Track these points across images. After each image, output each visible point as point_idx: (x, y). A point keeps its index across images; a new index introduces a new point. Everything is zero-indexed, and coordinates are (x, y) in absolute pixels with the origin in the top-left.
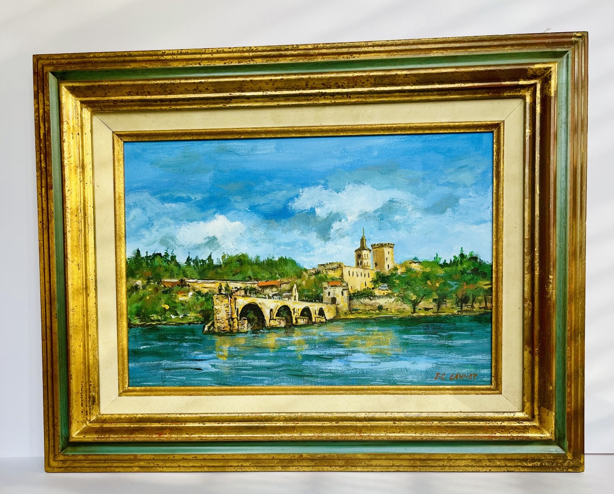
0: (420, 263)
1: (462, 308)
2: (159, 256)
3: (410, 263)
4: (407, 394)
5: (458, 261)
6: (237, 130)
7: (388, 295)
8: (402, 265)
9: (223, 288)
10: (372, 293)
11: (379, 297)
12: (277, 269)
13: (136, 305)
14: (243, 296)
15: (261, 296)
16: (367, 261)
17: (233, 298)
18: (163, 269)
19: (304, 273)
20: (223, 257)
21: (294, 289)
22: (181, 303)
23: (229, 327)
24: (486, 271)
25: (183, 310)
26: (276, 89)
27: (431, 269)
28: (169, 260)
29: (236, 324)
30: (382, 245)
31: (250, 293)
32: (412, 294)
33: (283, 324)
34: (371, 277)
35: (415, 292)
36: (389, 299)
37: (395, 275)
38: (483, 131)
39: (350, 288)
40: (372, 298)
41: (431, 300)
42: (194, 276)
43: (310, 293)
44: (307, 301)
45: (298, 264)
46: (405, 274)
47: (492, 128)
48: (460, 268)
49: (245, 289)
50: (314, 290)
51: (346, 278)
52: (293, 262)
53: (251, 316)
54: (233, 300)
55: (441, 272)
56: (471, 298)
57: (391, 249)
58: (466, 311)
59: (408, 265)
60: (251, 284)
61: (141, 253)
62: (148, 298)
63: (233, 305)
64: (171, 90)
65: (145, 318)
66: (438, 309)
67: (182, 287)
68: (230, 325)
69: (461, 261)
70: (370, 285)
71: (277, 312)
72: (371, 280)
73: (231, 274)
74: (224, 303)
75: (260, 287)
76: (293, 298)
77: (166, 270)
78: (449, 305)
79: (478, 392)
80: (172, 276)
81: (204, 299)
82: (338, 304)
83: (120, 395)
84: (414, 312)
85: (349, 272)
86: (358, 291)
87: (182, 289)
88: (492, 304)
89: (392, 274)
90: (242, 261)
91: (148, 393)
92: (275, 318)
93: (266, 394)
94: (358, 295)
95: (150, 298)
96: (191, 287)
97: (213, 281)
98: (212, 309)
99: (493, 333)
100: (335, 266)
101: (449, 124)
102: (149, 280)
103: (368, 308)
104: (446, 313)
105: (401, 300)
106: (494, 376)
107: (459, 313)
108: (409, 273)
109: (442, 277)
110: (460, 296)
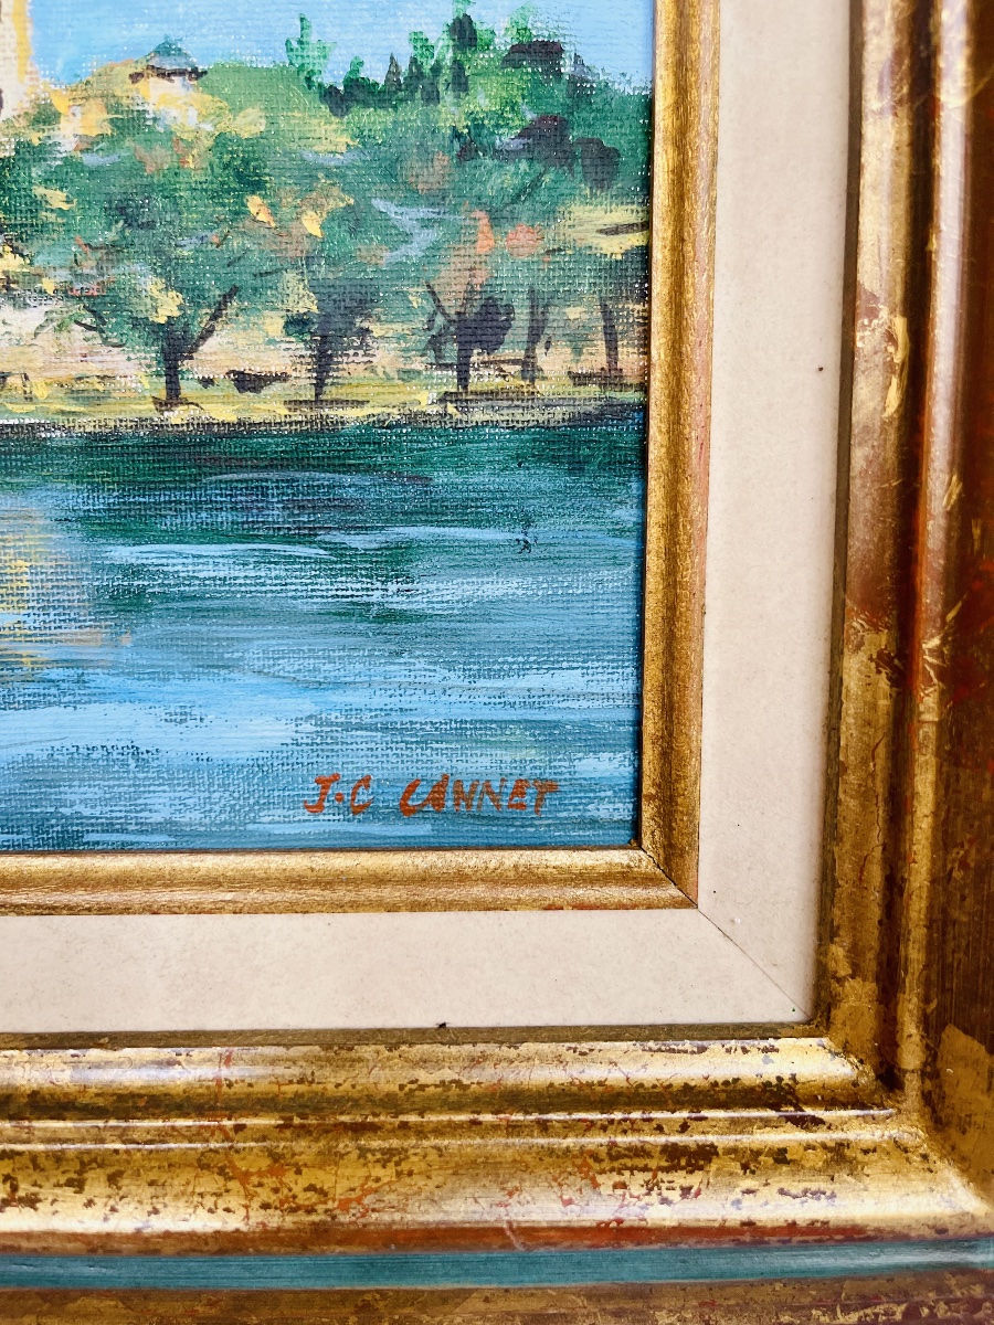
0: (196, 74)
1: (463, 379)
3: (135, 77)
4: (127, 910)
5: (436, 69)
24: (618, 137)
27: (272, 122)
32: (151, 285)
35: (171, 272)
36: (8, 311)
37: (36, 153)
41: (274, 324)
46: (108, 151)
48: (450, 113)
55: (330, 137)
56: (522, 317)
58: (491, 395)
59: (123, 89)
66: (319, 385)
69: (457, 67)
78: (385, 356)
79: (553, 894)
84: (173, 397)
88: (648, 353)
89: (23, 148)
99: (654, 534)
104: (367, 410)
105: (88, 321)
106: (651, 797)
107: (451, 408)
108: (128, 142)
109: (336, 174)
110: (452, 302)
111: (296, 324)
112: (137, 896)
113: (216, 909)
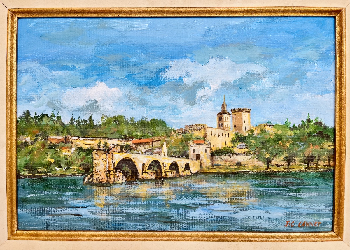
0: (273, 126)
1: (308, 166)
2: (46, 117)
3: (264, 126)
5: (305, 125)
6: (116, 9)
7: (246, 153)
8: (257, 128)
9: (102, 145)
10: (231, 151)
11: (238, 154)
12: (149, 128)
13: (25, 158)
14: (119, 152)
15: (135, 152)
16: (227, 123)
17: (110, 153)
19: (173, 133)
20: (103, 118)
21: (164, 146)
22: (64, 157)
23: (106, 179)
24: (330, 134)
27: (283, 132)
28: (55, 120)
29: (112, 177)
30: (240, 110)
31: (125, 149)
32: (265, 153)
33: (154, 176)
34: (230, 137)
35: (268, 151)
36: (246, 156)
37: (251, 136)
38: (327, 15)
39: (212, 146)
40: (231, 155)
41: (282, 158)
42: (76, 134)
43: (178, 150)
44: (174, 156)
45: (168, 125)
46: (260, 136)
47: (334, 14)
48: (307, 131)
49: (121, 146)
50: (181, 147)
51: (209, 137)
52: (164, 123)
53: (126, 169)
54: (110, 155)
55: (290, 134)
56: (317, 157)
57: (248, 113)
58: (312, 168)
59: (263, 127)
60: (126, 141)
61: (31, 113)
62: (35, 152)
63: (110, 160)
65: (33, 170)
66: (288, 166)
67: (66, 143)
68: (107, 177)
69: (308, 125)
70: (230, 144)
71: (148, 165)
72: (230, 139)
73: (109, 133)
74: (102, 158)
75: (135, 144)
76: (163, 154)
77: (52, 129)
78: (297, 162)
79: (323, 239)
80: (57, 134)
82: (202, 160)
83: (9, 238)
84: (268, 168)
85: (212, 132)
86: (219, 149)
87: (66, 146)
88: (335, 163)
89: (249, 135)
90: (118, 121)
91: (33, 238)
92: (147, 171)
93: (138, 240)
94: (219, 153)
95: (38, 152)
96: (74, 144)
97: (93, 138)
98: (92, 163)
99: (336, 188)
100: (200, 127)
101: (300, 8)
102: (37, 136)
103: (228, 164)
104: (295, 170)
105: (257, 157)
106: (336, 225)
107: (307, 169)
108: (263, 134)
109: (291, 138)
110: (307, 155)
111: (285, 158)
112: (264, 239)
113: (276, 241)
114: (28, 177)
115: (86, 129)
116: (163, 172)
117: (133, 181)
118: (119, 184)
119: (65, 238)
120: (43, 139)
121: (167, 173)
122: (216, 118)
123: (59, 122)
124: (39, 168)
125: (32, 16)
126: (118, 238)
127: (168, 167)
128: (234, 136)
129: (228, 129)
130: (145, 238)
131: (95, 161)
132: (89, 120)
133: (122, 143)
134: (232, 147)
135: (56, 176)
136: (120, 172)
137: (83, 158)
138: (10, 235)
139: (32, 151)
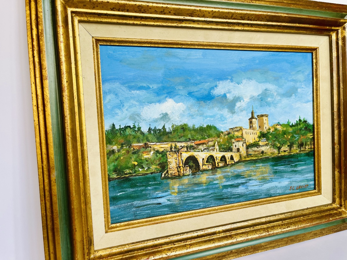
0: (281, 125)
1: (300, 149)
2: (129, 128)
3: (276, 125)
5: (298, 123)
7: (266, 145)
8: (272, 127)
9: (173, 147)
10: (258, 144)
11: (262, 146)
12: (205, 132)
13: (113, 164)
14: (186, 152)
15: (197, 150)
16: (255, 125)
17: (180, 153)
18: (132, 137)
19: (222, 134)
20: (172, 126)
21: (216, 144)
22: (145, 160)
23: (178, 173)
24: (311, 128)
25: (147, 164)
26: (214, 17)
27: (286, 129)
28: (136, 131)
29: (182, 171)
30: (262, 116)
31: (190, 149)
32: (277, 143)
33: (210, 167)
34: (257, 134)
35: (279, 142)
36: (267, 147)
39: (247, 142)
40: (258, 147)
41: (287, 146)
42: (154, 141)
43: (225, 146)
44: (223, 151)
45: (218, 129)
46: (274, 132)
47: (312, 51)
48: (299, 127)
49: (187, 147)
50: (227, 144)
51: (245, 136)
52: (215, 128)
53: (191, 164)
54: (179, 154)
55: (291, 130)
56: (305, 143)
57: (267, 118)
58: (302, 151)
59: (275, 126)
60: (190, 143)
61: (116, 126)
62: (122, 158)
63: (180, 158)
64: (144, 10)
65: (120, 173)
66: (290, 151)
67: (146, 148)
68: (178, 171)
69: (300, 123)
70: (257, 139)
71: (206, 160)
72: (257, 136)
73: (178, 137)
74: (174, 157)
75: (196, 145)
76: (215, 150)
77: (134, 137)
78: (295, 148)
80: (139, 142)
81: (161, 155)
82: (241, 152)
83: (106, 232)
84: (279, 153)
85: (246, 132)
86: (251, 144)
87: (146, 150)
88: (315, 146)
89: (268, 132)
90: (184, 128)
91: (127, 227)
92: (205, 163)
93: (205, 215)
94: (251, 146)
95: (124, 158)
96: (152, 148)
97: (166, 143)
98: (167, 162)
99: (316, 162)
100: (238, 129)
102: (122, 145)
103: (256, 153)
104: (294, 153)
105: (273, 147)
106: (317, 185)
107: (300, 152)
108: (276, 131)
109: (291, 133)
110: (300, 143)
112: (281, 200)
114: (117, 178)
115: (161, 136)
116: (216, 163)
117: (196, 172)
118: (187, 175)
119: (153, 222)
120: (128, 147)
121: (219, 163)
122: (248, 121)
123: (139, 132)
124: (126, 170)
125: (113, 44)
126: (191, 215)
127: (220, 160)
128: (259, 134)
129: (256, 129)
130: (210, 212)
131: (169, 160)
132: (162, 128)
133: (187, 144)
134: (259, 141)
135: (140, 175)
136: (187, 167)
137: (160, 159)
138: (107, 229)
139: (119, 157)
